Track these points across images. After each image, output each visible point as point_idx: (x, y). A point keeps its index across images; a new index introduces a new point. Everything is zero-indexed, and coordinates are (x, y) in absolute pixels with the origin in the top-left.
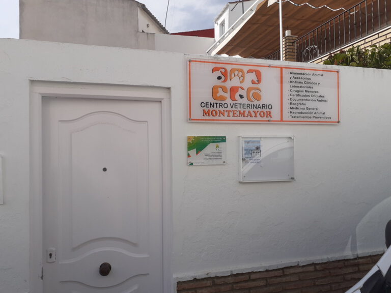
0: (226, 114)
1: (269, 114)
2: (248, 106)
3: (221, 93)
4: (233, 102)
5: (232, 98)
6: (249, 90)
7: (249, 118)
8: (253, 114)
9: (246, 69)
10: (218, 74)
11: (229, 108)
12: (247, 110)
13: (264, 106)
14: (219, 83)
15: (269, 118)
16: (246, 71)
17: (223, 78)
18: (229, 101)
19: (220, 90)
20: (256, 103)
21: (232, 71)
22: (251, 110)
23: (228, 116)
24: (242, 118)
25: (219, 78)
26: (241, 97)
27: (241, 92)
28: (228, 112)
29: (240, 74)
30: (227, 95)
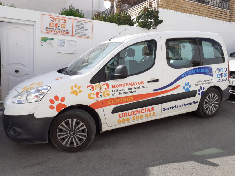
0: (54, 31)
1: (68, 33)
2: (61, 30)
3: (52, 25)
4: (56, 28)
5: (56, 27)
6: (62, 25)
7: (61, 33)
8: (63, 32)
9: (61, 18)
10: (52, 19)
11: (55, 30)
12: (61, 31)
13: (66, 30)
14: (52, 22)
15: (68, 34)
16: (61, 19)
17: (53, 20)
18: (55, 28)
19: (52, 24)
20: (64, 29)
21: (56, 19)
22: (62, 31)
23: (55, 32)
24: (59, 33)
25: (52, 20)
26: (59, 27)
27: (59, 25)
28: (55, 31)
29: (59, 20)
30: (54, 26)
